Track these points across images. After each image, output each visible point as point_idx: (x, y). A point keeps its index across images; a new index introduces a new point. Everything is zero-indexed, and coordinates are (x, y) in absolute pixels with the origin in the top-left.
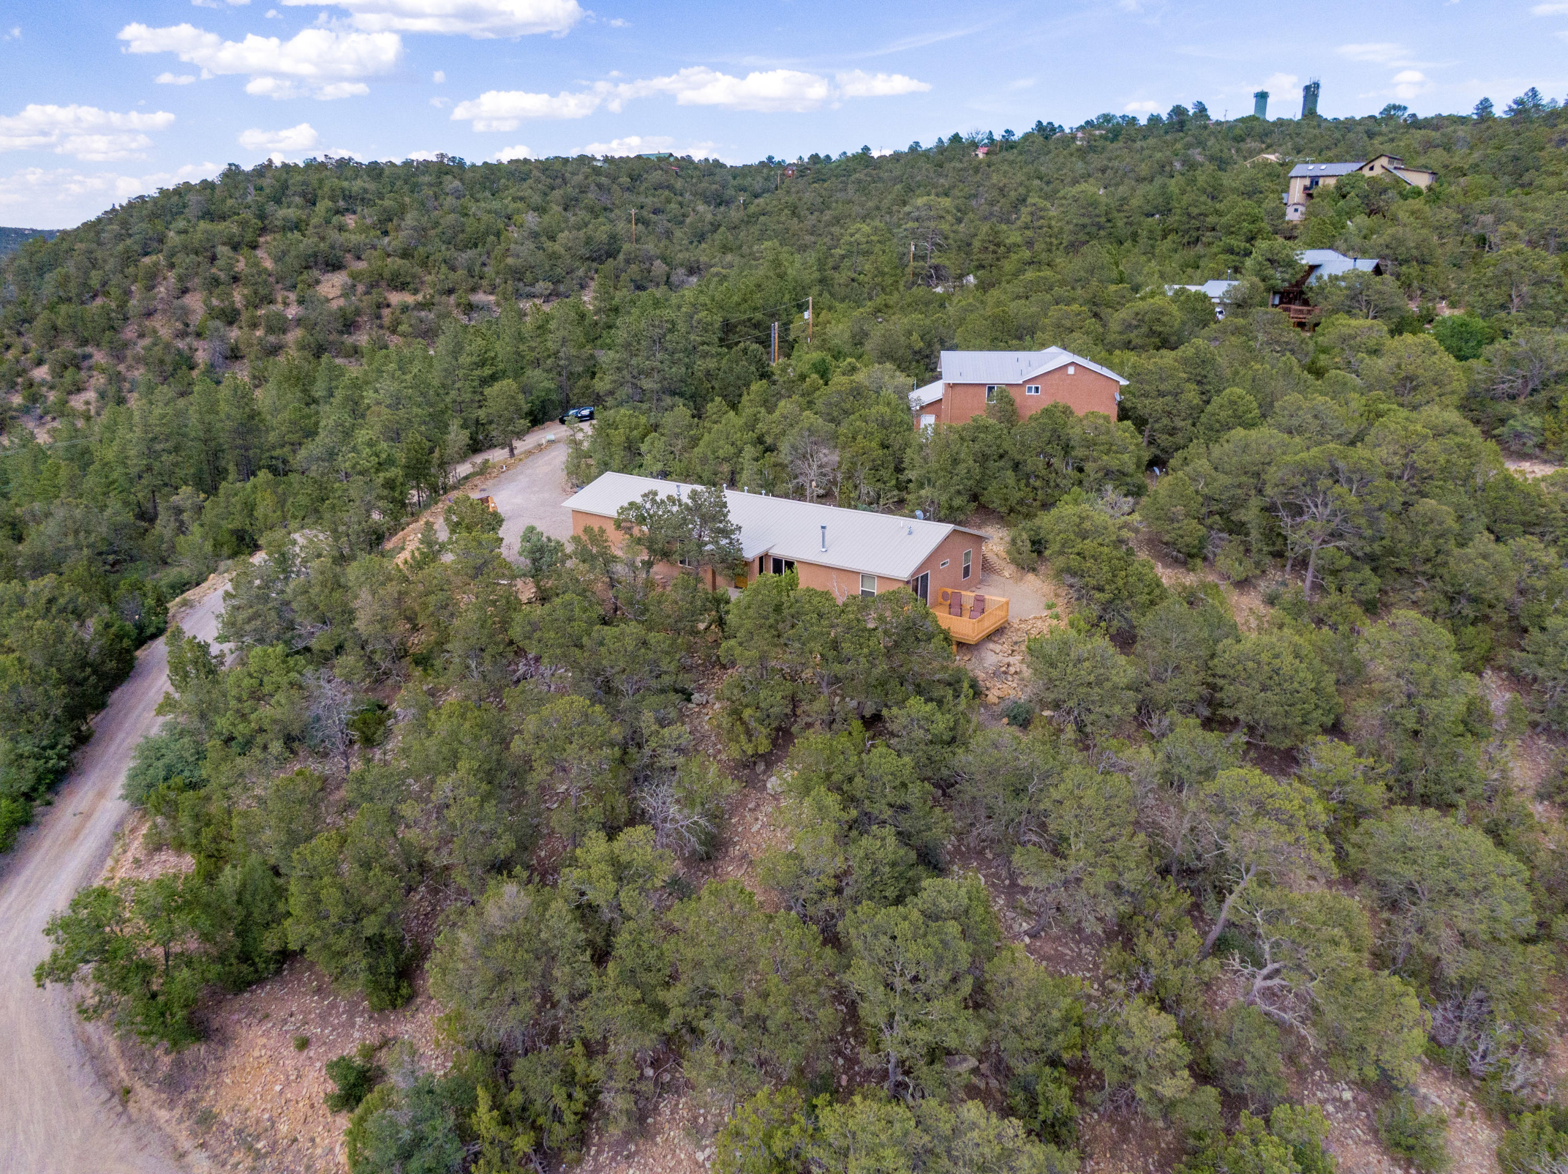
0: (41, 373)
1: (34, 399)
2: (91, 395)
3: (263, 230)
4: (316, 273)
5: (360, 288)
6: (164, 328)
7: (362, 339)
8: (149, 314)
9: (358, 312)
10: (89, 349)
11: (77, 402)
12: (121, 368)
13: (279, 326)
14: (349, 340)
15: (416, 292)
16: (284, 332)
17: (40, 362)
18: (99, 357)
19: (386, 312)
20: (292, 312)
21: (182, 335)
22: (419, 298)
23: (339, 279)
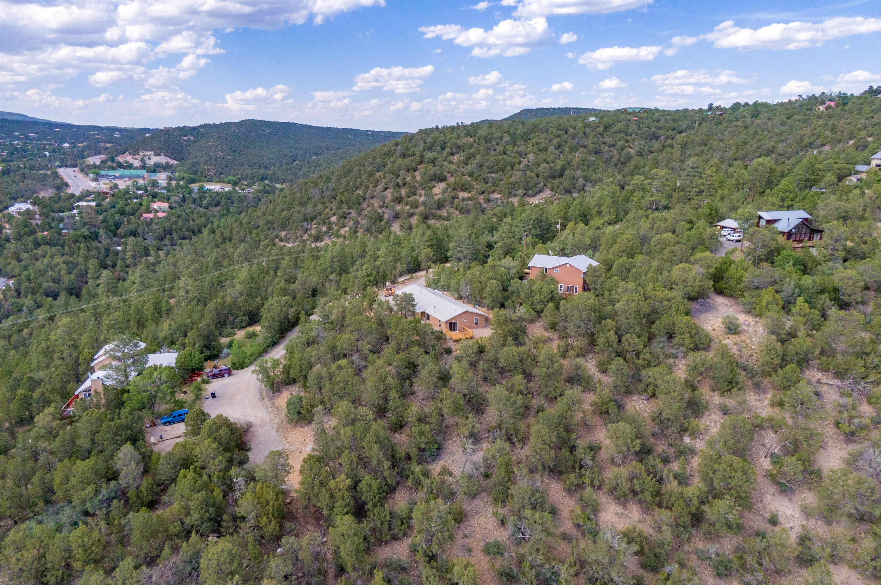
0: (334, 219)
1: (330, 228)
2: (347, 229)
3: (421, 162)
4: (434, 183)
5: (450, 190)
6: (376, 203)
7: (444, 213)
8: (373, 197)
9: (445, 201)
10: (351, 211)
11: (343, 231)
12: (359, 219)
13: (415, 205)
14: (439, 212)
15: (470, 192)
16: (417, 207)
17: (334, 215)
18: (354, 214)
19: (456, 200)
20: (421, 199)
21: (382, 207)
22: (470, 195)
23: (442, 185)
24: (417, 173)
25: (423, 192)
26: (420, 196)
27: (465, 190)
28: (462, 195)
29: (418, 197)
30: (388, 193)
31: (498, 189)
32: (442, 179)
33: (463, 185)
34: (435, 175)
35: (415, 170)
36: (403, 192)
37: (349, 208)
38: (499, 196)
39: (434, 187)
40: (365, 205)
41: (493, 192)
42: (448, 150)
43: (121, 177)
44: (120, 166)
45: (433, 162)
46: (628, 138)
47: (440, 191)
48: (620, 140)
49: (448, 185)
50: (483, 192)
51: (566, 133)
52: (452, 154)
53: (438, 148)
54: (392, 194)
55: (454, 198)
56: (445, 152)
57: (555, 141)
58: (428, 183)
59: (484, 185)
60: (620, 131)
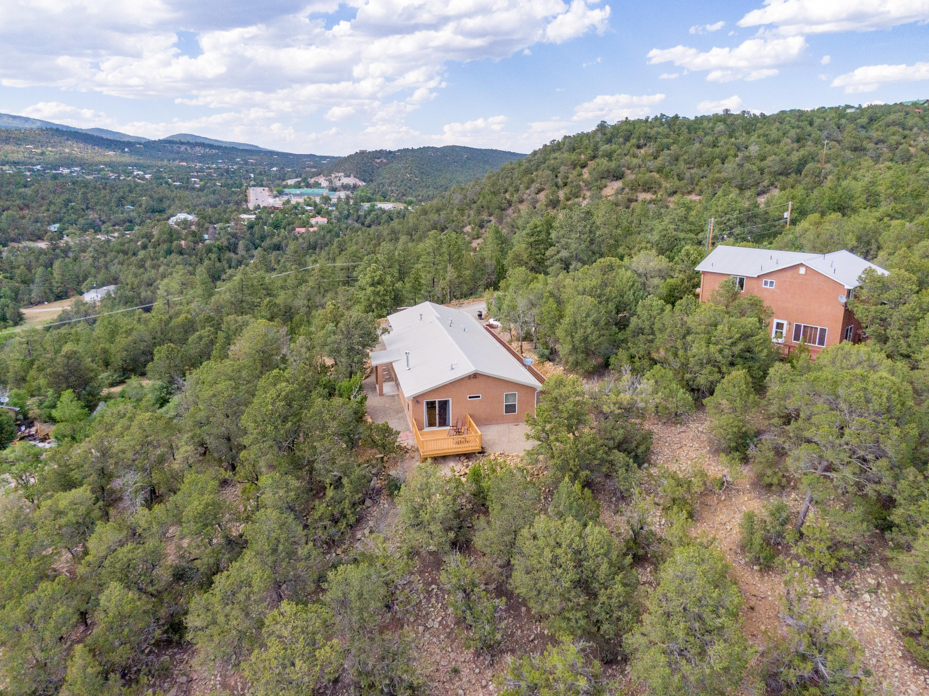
0: (468, 228)
3: (593, 157)
4: (606, 182)
5: (626, 190)
6: (524, 208)
10: (491, 218)
15: (654, 193)
17: (470, 223)
18: (494, 222)
19: (634, 203)
20: (585, 203)
22: (654, 197)
23: (618, 184)
24: (585, 170)
25: (588, 194)
26: (584, 198)
27: (647, 189)
28: (643, 196)
29: (581, 199)
30: (542, 196)
31: (698, 188)
32: (618, 177)
33: (645, 183)
34: (608, 171)
35: (583, 166)
36: (561, 194)
37: (490, 215)
38: (698, 198)
39: (606, 186)
40: (510, 211)
41: (689, 193)
42: (634, 141)
43: (300, 195)
44: (308, 186)
45: (609, 156)
46: (907, 132)
47: (613, 192)
48: (894, 134)
49: (624, 183)
50: (675, 193)
51: (811, 124)
52: (639, 147)
53: (621, 140)
54: (547, 196)
55: (630, 201)
56: (628, 144)
57: (793, 133)
58: (596, 180)
59: (677, 183)
60: (894, 123)
